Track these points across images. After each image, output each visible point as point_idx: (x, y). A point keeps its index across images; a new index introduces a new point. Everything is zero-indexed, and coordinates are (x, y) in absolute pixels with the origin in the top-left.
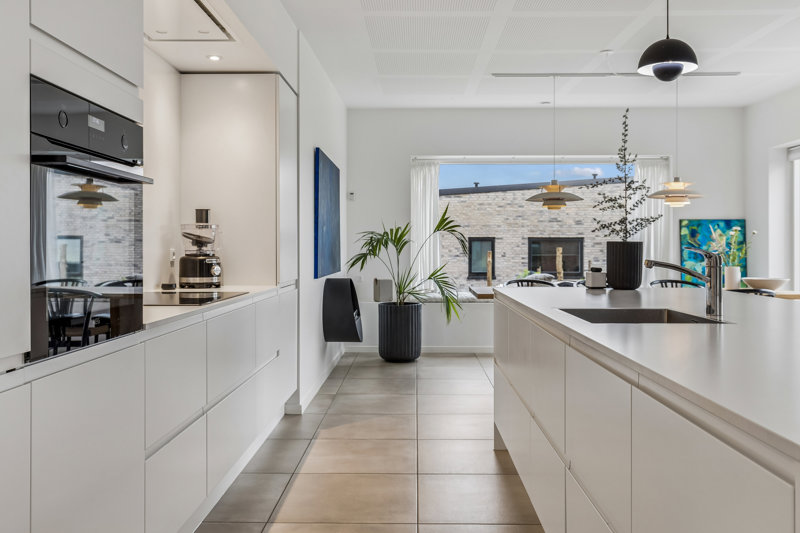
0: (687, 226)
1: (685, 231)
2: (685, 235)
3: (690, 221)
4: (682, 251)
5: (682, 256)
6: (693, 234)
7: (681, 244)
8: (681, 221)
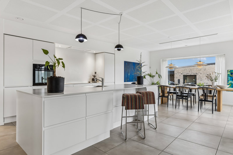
0: (229, 72)
1: (229, 73)
2: (229, 74)
3: (231, 70)
5: (228, 79)
6: (232, 74)
7: (228, 76)
8: (228, 70)
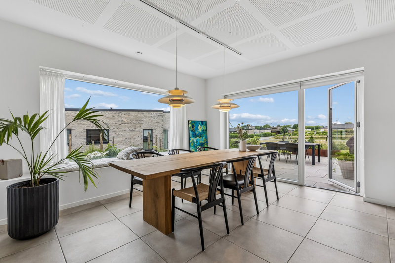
2: (190, 127)
3: (192, 121)
4: (189, 133)
5: (189, 135)
6: (193, 126)
7: (189, 131)
8: (189, 121)
